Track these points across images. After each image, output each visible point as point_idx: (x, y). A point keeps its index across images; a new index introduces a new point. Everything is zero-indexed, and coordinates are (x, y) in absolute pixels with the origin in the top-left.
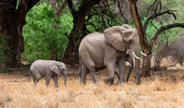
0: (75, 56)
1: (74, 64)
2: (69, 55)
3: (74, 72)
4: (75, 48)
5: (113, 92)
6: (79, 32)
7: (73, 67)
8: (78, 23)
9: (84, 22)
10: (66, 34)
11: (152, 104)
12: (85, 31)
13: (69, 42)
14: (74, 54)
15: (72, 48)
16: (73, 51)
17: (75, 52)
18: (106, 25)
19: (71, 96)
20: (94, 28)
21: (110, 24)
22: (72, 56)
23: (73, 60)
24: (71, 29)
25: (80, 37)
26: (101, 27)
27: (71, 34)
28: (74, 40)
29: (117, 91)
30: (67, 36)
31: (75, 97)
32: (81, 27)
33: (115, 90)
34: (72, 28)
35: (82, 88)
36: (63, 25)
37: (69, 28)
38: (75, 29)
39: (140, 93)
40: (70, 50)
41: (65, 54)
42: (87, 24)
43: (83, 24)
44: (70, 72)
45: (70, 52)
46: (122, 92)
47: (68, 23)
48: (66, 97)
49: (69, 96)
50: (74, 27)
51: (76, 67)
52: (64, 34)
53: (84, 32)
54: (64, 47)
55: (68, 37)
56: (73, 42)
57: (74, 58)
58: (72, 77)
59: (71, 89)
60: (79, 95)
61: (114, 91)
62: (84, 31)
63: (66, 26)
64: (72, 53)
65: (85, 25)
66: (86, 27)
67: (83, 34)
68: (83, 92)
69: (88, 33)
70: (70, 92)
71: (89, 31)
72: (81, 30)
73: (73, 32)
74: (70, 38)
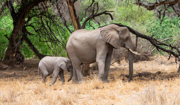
0: (16, 58)
1: (15, 65)
2: (9, 57)
3: (15, 73)
4: (16, 49)
5: (53, 91)
6: (20, 33)
7: (14, 67)
8: (18, 25)
9: (24, 24)
10: (6, 36)
11: (91, 102)
13: (10, 44)
14: (14, 55)
15: (12, 49)
16: (13, 52)
17: (16, 54)
18: (45, 27)
19: (12, 96)
20: (34, 30)
21: (49, 26)
22: (12, 57)
23: (13, 61)
25: (21, 38)
26: (41, 28)
27: (11, 36)
28: (15, 41)
29: (57, 90)
30: (7, 37)
31: (16, 97)
32: (21, 28)
33: (55, 89)
35: (23, 88)
36: (4, 27)
38: (15, 31)
39: (80, 92)
40: (11, 51)
41: (5, 55)
42: (27, 26)
43: (23, 26)
44: (11, 73)
45: (11, 53)
46: (63, 91)
47: (9, 25)
48: (8, 97)
49: (10, 96)
50: (14, 28)
51: (17, 68)
52: (5, 36)
53: (24, 34)
54: (5, 49)
55: (8, 39)
56: (13, 43)
57: (15, 59)
58: (13, 78)
59: (12, 89)
60: (20, 95)
61: (54, 91)
62: (24, 32)
63: (7, 28)
64: (13, 54)
65: (25, 27)
66: (26, 28)
67: (23, 35)
68: (24, 92)
69: (28, 34)
70: (11, 93)
71: (29, 32)
72: (21, 32)
73: (13, 34)
74: (10, 39)
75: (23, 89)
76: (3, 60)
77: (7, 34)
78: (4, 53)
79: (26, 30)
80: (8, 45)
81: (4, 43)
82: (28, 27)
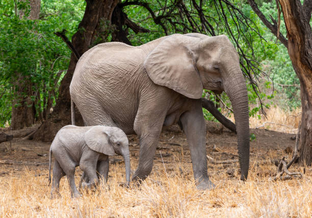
5: (210, 210)
6: (105, 27)
10: (62, 34)
12: (123, 23)
18: (184, 6)
20: (151, 16)
21: (199, 4)
24: (77, 19)
26: (172, 10)
27: (79, 34)
29: (223, 209)
30: (65, 39)
32: (110, 10)
33: (216, 205)
34: (81, 15)
35: (116, 200)
36: (54, 8)
37: (73, 15)
38: (92, 20)
39: (297, 213)
41: (59, 97)
42: (126, 4)
43: (116, 4)
46: (241, 209)
50: (88, 12)
52: (58, 34)
53: (120, 28)
54: (59, 75)
55: (68, 43)
61: (214, 209)
62: (117, 24)
63: (64, 10)
66: (125, 11)
67: (116, 32)
68: (119, 213)
69: (131, 31)
70: (79, 214)
71: (134, 24)
72: (110, 21)
73: (83, 29)
74: (74, 46)
75: (115, 203)
76: (52, 109)
77: (64, 30)
78: (57, 89)
79: (124, 16)
80: (67, 63)
81: (56, 55)
82: (132, 7)
